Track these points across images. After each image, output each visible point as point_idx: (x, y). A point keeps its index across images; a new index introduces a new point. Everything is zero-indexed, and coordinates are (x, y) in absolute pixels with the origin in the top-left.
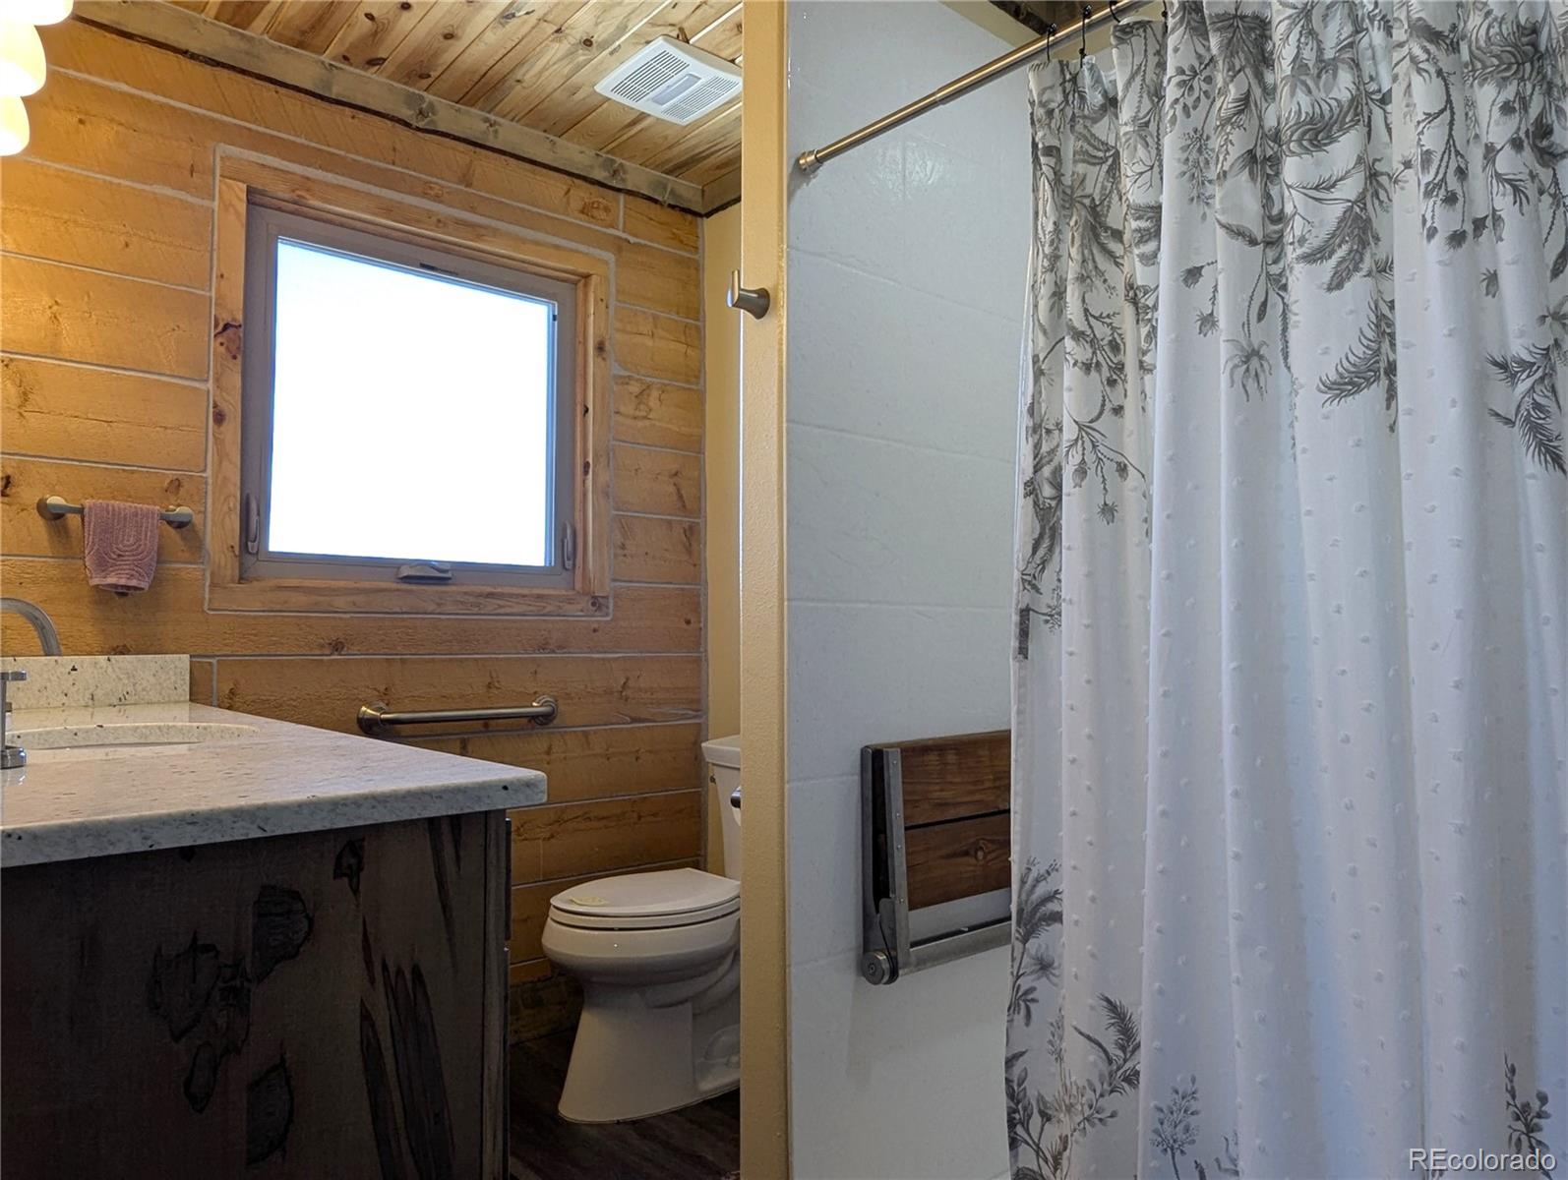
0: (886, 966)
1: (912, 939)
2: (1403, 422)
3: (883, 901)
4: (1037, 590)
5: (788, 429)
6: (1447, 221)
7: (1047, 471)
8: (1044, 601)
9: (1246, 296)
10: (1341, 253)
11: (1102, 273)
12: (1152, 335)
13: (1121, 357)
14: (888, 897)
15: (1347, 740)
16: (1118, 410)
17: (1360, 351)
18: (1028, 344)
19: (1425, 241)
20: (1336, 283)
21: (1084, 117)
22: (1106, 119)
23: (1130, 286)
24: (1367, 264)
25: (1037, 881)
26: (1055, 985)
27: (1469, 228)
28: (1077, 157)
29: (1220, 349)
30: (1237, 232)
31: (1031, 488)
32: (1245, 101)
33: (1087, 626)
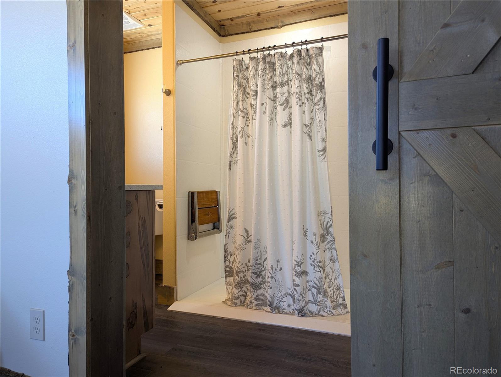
0: (195, 237)
1: (199, 232)
2: (292, 132)
3: (193, 224)
4: (232, 158)
5: (176, 122)
6: (299, 103)
7: (235, 136)
8: (234, 160)
9: (271, 109)
10: (285, 105)
11: (245, 100)
12: (255, 113)
13: (248, 116)
14: (195, 222)
15: (284, 180)
16: (248, 126)
17: (287, 121)
18: (232, 111)
19: (296, 105)
20: (284, 110)
21: (243, 71)
22: (246, 71)
23: (251, 104)
24: (288, 107)
25: (231, 212)
26: (234, 230)
27: (302, 104)
28: (242, 78)
29: (267, 118)
30: (270, 99)
31: (232, 139)
32: (272, 77)
33: (243, 164)
